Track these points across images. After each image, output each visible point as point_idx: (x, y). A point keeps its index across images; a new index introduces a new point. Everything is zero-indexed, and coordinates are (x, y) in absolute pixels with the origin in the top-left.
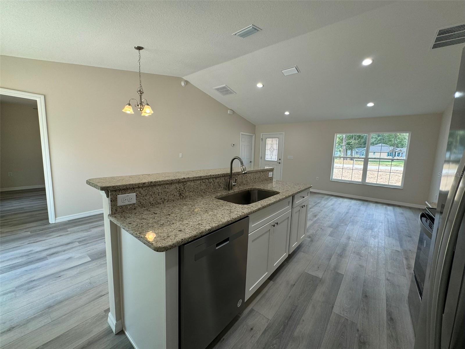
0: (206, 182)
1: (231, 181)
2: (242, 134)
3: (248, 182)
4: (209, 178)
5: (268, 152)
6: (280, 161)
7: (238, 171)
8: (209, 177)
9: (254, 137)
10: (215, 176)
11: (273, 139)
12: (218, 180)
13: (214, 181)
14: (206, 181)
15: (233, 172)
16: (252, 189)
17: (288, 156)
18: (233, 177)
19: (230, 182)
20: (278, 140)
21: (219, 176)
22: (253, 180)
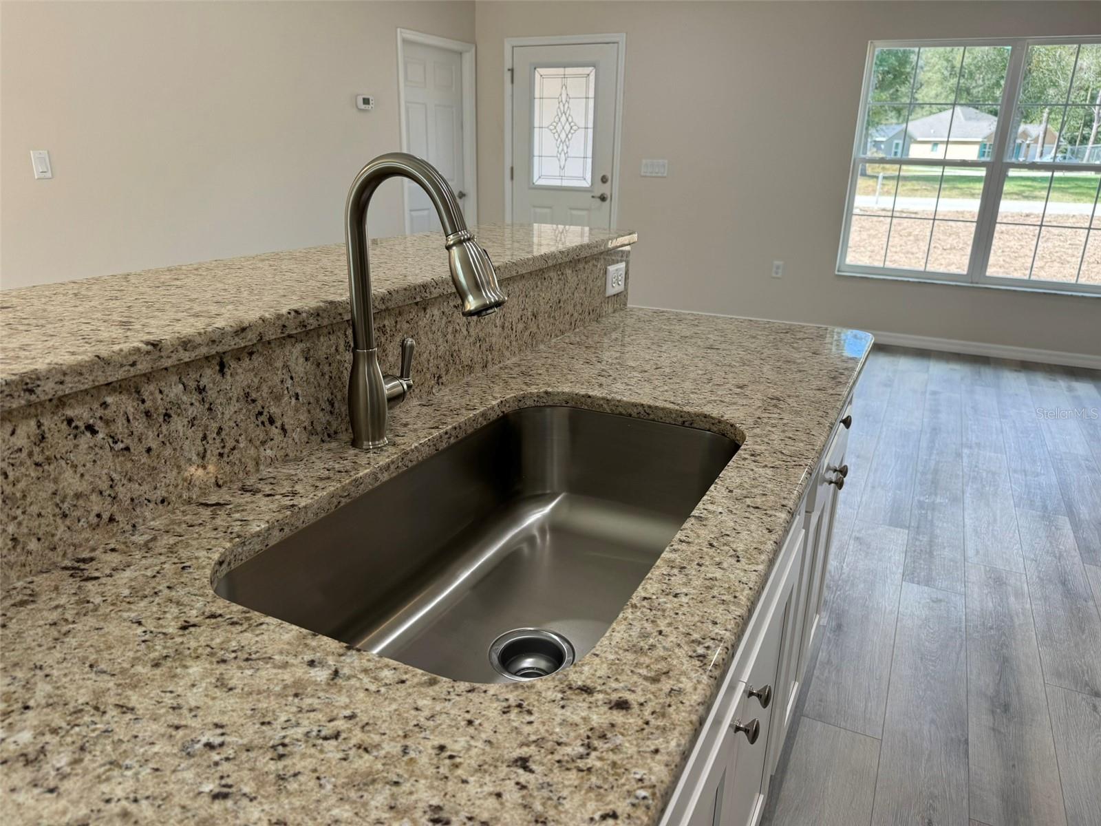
0: (107, 422)
1: (363, 369)
2: (405, 41)
3: (490, 349)
4: (148, 377)
5: (544, 142)
6: (604, 189)
7: (419, 281)
8: (143, 366)
9: (468, 58)
10: (204, 350)
11: (569, 71)
12: (241, 376)
13: (201, 390)
14: (109, 413)
15: (378, 287)
16: (530, 403)
17: (644, 161)
18: (382, 330)
19: (363, 379)
20: (592, 77)
21: (252, 336)
22: (521, 326)
